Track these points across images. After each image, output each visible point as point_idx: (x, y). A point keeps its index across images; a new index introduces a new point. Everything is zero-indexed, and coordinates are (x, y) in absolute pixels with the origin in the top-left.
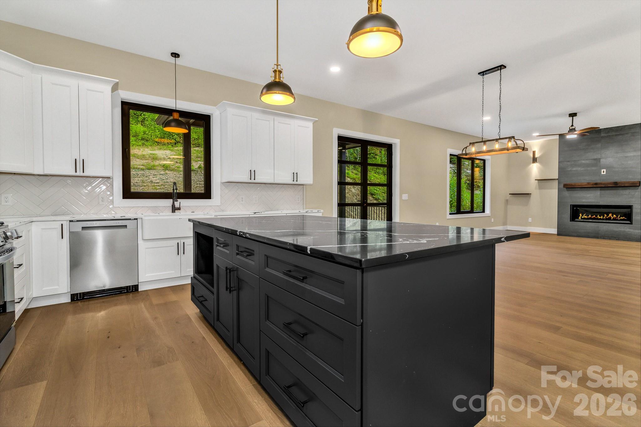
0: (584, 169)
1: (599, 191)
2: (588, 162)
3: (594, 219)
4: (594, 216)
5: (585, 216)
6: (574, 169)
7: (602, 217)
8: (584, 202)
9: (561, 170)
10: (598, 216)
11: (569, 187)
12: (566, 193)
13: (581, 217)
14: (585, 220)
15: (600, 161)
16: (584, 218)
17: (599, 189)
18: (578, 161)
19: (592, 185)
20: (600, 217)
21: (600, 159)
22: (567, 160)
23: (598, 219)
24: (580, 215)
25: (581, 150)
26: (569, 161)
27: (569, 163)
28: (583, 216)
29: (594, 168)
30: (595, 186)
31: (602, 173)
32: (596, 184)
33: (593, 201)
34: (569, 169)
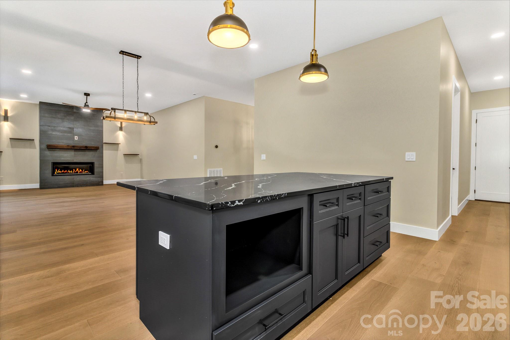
0: (62, 134)
1: (73, 152)
2: (65, 129)
3: (66, 173)
4: (66, 171)
5: (59, 171)
6: (54, 133)
7: (71, 172)
8: (63, 160)
9: (42, 133)
10: (69, 171)
11: (51, 148)
12: (48, 153)
13: (57, 172)
14: (60, 174)
15: (73, 130)
16: (59, 173)
17: (73, 150)
18: (57, 127)
19: (71, 147)
20: (70, 172)
21: (73, 128)
22: (48, 125)
23: (68, 173)
24: (56, 170)
25: (59, 118)
26: (49, 126)
27: (49, 128)
28: (58, 171)
29: (69, 135)
30: (73, 148)
31: (75, 139)
32: (73, 146)
33: (69, 159)
34: (49, 133)
